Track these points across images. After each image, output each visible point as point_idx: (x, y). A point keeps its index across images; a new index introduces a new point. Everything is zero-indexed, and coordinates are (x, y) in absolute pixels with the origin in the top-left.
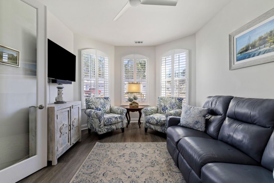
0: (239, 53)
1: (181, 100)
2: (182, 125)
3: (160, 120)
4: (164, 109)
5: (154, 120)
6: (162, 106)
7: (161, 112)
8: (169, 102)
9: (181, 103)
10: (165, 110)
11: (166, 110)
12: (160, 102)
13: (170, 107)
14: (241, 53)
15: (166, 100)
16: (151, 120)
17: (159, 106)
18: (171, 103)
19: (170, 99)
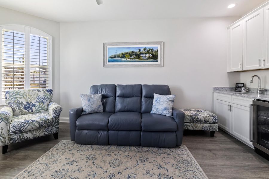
0: (110, 58)
1: (52, 92)
2: (88, 113)
3: (46, 120)
4: (28, 108)
5: (35, 124)
6: (22, 103)
7: (22, 112)
8: (35, 96)
9: (52, 95)
10: (31, 108)
11: (33, 108)
12: (16, 98)
13: (39, 103)
14: (111, 58)
15: (27, 94)
16: (26, 126)
17: (14, 106)
18: (38, 98)
19: (34, 92)
